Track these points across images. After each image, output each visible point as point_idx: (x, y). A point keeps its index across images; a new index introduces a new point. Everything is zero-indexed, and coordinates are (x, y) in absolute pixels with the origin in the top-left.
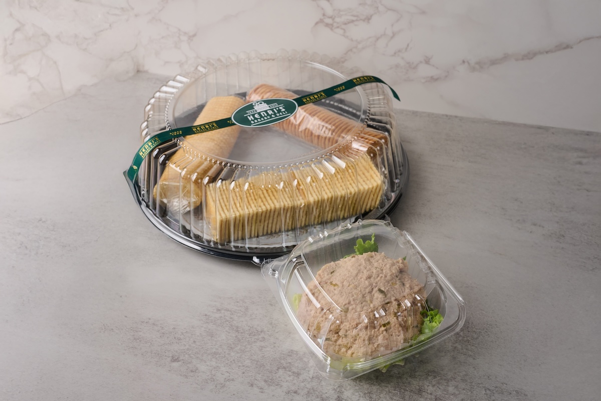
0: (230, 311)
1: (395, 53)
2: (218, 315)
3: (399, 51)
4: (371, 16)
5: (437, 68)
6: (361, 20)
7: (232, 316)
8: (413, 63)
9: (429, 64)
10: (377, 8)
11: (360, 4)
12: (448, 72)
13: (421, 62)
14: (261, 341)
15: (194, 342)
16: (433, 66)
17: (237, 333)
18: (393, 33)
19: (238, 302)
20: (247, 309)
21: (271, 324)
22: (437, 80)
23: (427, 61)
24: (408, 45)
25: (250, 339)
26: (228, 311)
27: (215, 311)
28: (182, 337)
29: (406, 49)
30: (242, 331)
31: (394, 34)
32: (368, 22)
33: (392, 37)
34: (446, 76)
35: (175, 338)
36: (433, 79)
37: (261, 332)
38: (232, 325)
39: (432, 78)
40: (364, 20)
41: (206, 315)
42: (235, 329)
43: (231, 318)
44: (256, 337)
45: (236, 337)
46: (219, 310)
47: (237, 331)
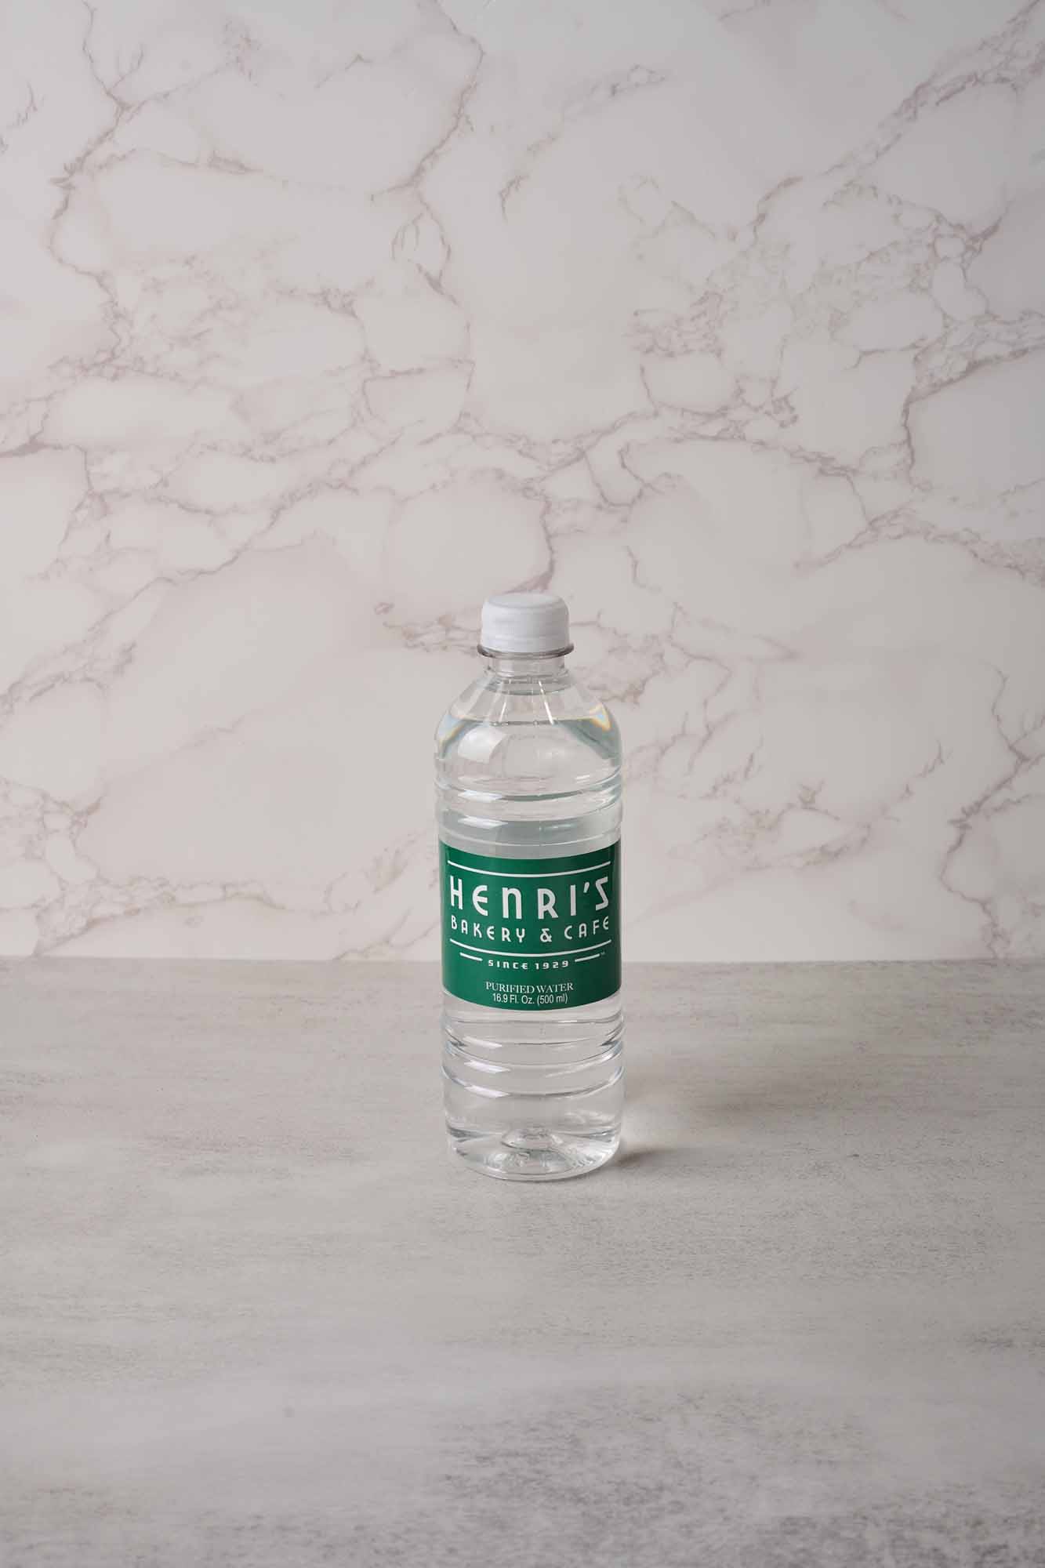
0: (525, 1455)
1: (715, 789)
2: (489, 1472)
3: (727, 780)
4: (644, 683)
5: (837, 818)
6: (615, 697)
7: (539, 1467)
8: (768, 811)
9: (811, 809)
10: (661, 656)
11: (611, 651)
12: (869, 827)
13: (790, 806)
14: (672, 1512)
15: (452, 1551)
16: (826, 812)
17: (580, 1505)
18: (707, 727)
19: (533, 1430)
20: (575, 1441)
21: (678, 1465)
22: (837, 854)
23: (808, 803)
24: (751, 759)
25: (636, 1514)
26: (517, 1454)
27: (474, 1462)
28: (400, 1544)
29: (747, 770)
30: (593, 1498)
31: (710, 731)
32: (636, 703)
33: (704, 741)
34: (864, 840)
35: (377, 1552)
36: (829, 855)
37: (661, 1489)
38: (551, 1489)
39: (823, 849)
40: (622, 699)
41: (449, 1478)
42: (568, 1496)
43: (538, 1472)
44: (652, 1505)
45: (584, 1514)
46: (485, 1459)
47: (580, 1500)
